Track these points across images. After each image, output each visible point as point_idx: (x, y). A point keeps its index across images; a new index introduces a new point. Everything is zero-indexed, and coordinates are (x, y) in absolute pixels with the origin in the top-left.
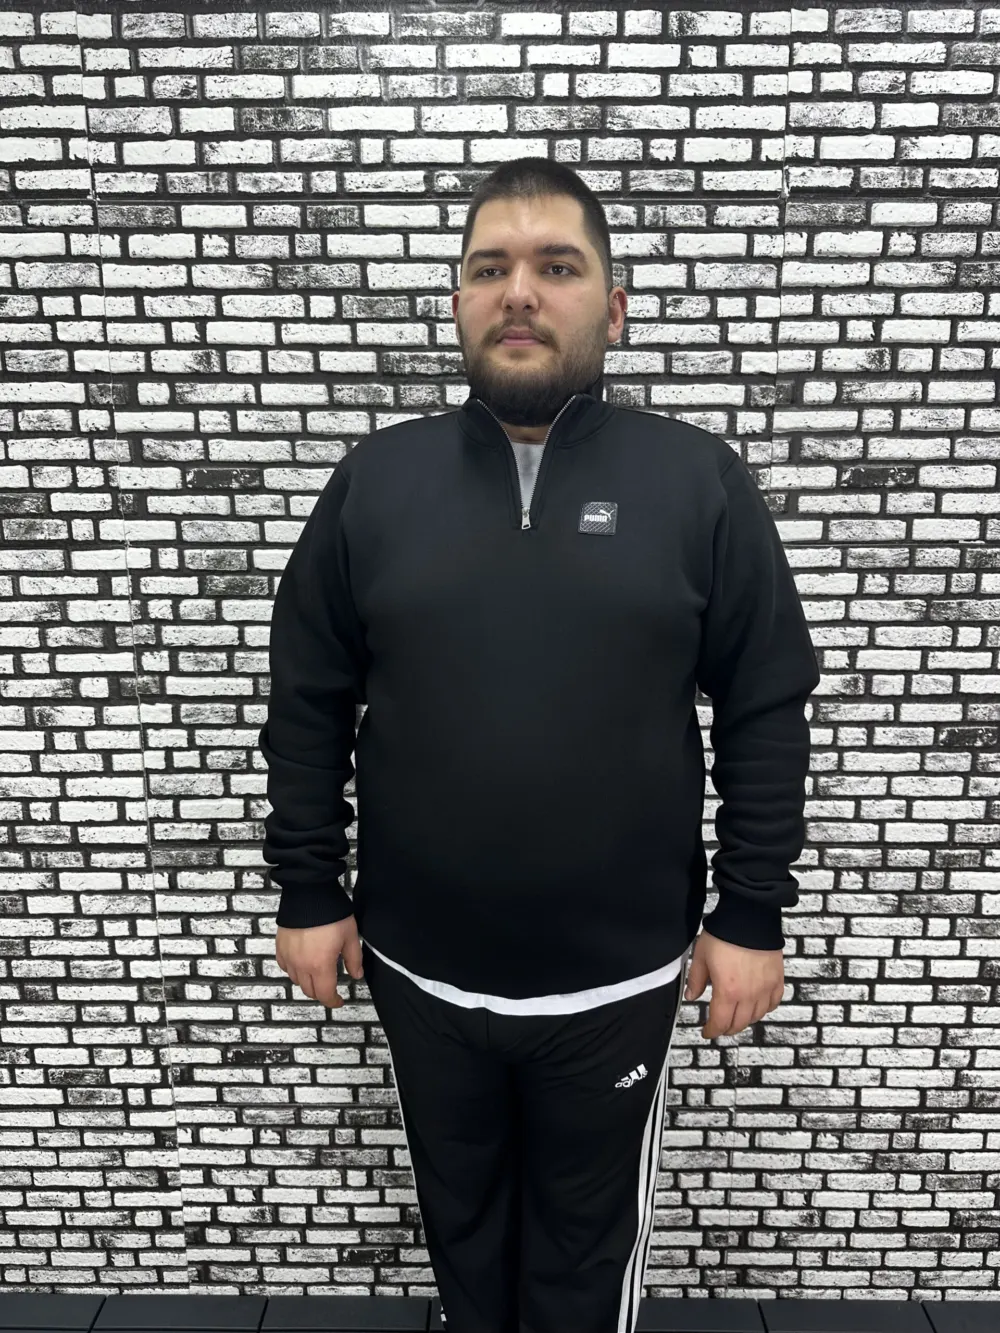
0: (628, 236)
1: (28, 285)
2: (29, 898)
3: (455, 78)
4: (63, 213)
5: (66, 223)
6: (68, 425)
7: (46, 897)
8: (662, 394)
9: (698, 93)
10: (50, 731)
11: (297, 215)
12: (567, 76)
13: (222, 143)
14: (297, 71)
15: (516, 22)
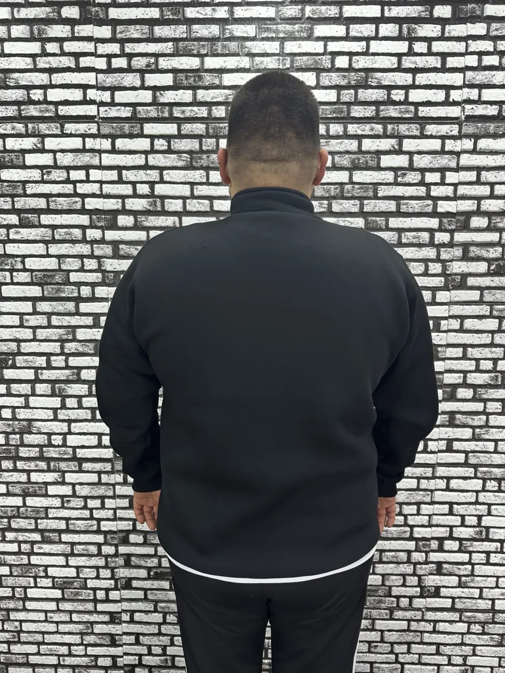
0: (378, 140)
1: (63, 164)
2: (48, 486)
3: (289, 59)
4: (82, 128)
5: (84, 132)
6: (80, 237)
7: (58, 486)
8: (394, 222)
9: (417, 66)
10: (64, 397)
11: (204, 129)
12: (348, 57)
13: (166, 92)
14: (206, 55)
15: (321, 30)
